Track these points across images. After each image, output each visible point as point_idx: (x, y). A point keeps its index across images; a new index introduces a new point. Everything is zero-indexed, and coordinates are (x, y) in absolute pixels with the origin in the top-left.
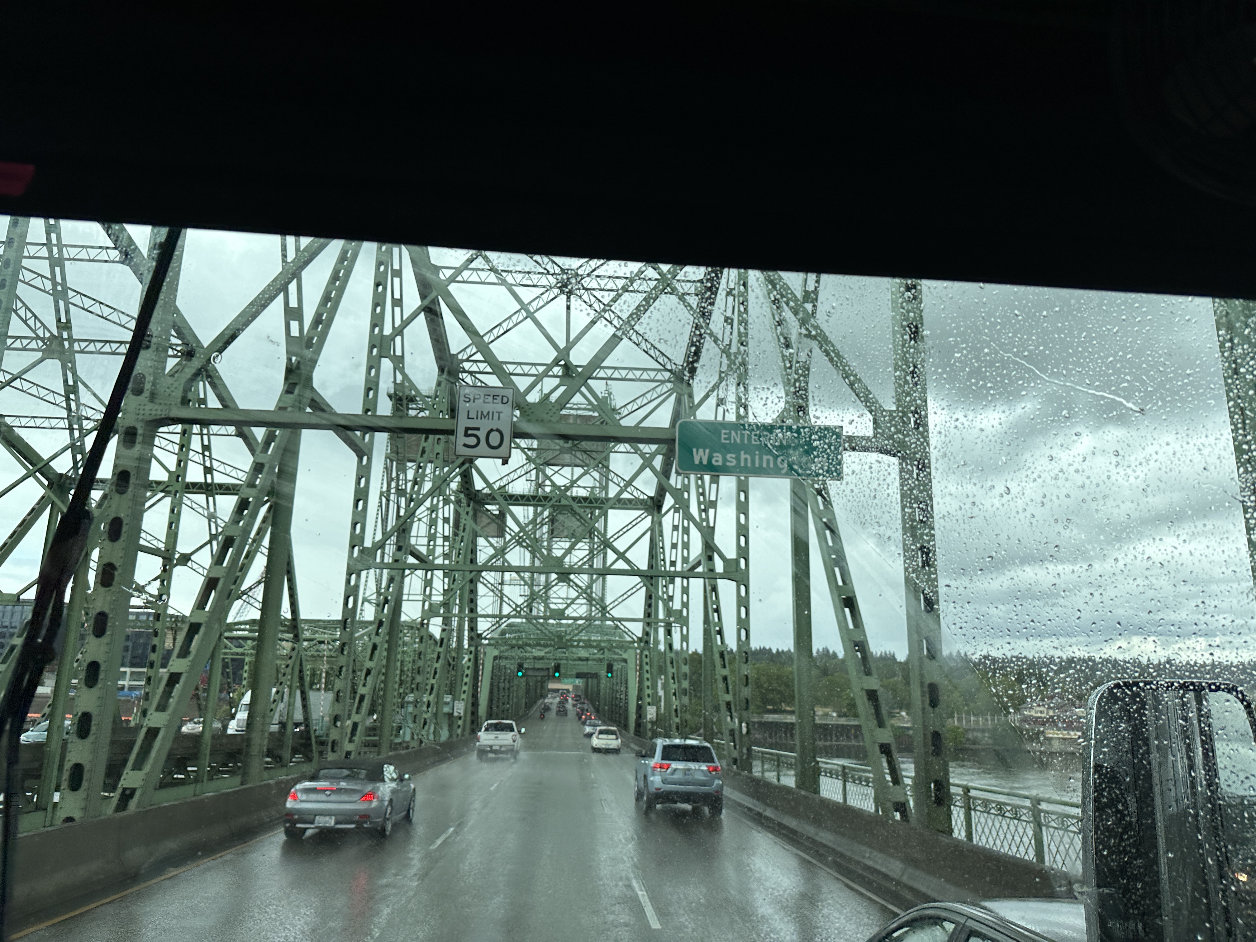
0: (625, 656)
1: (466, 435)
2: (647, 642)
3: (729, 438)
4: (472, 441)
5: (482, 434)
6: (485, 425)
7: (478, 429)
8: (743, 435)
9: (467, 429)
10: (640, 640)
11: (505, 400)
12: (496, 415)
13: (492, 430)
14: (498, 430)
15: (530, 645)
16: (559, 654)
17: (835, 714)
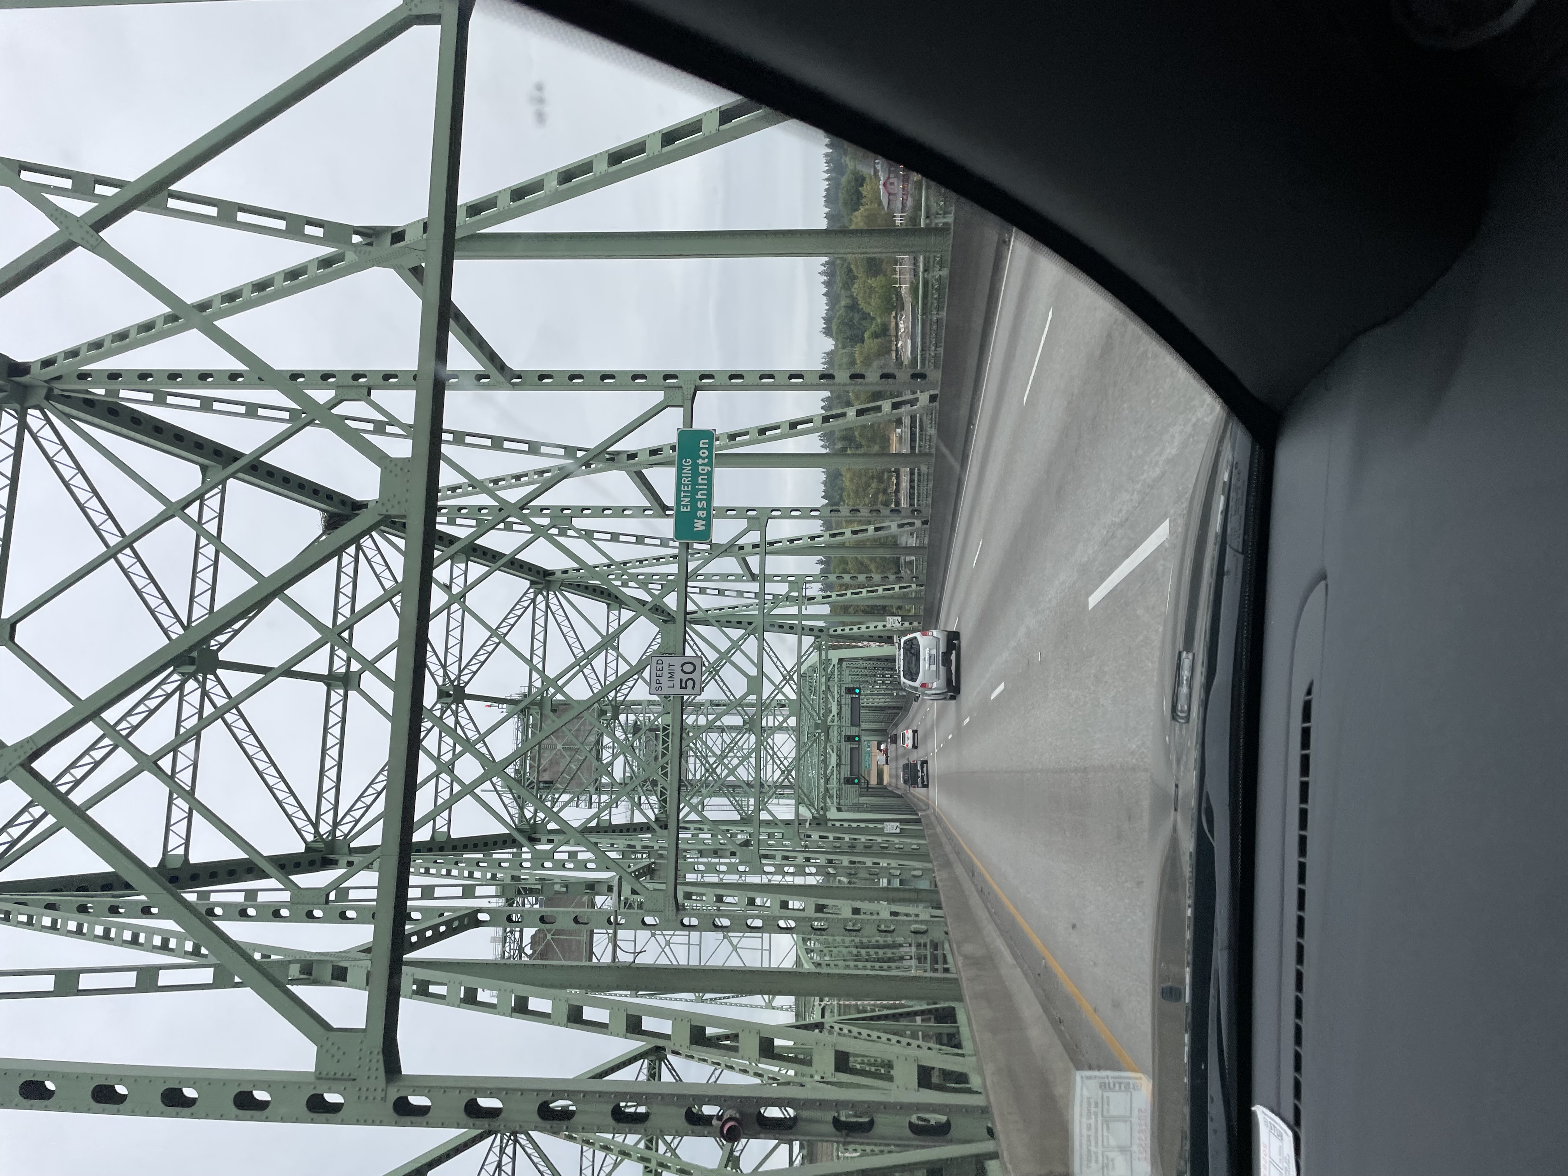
0: (835, 661)
1: (686, 688)
2: (821, 630)
3: (687, 506)
4: (690, 683)
5: (685, 677)
6: (679, 675)
7: (681, 680)
8: (684, 497)
9: (681, 687)
10: (817, 637)
11: (660, 662)
12: (671, 668)
13: (682, 670)
14: (682, 666)
15: (825, 771)
16: (834, 734)
17: (899, 431)
